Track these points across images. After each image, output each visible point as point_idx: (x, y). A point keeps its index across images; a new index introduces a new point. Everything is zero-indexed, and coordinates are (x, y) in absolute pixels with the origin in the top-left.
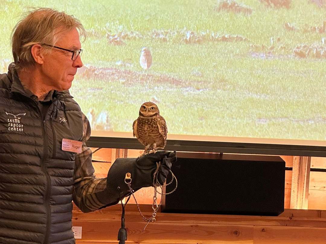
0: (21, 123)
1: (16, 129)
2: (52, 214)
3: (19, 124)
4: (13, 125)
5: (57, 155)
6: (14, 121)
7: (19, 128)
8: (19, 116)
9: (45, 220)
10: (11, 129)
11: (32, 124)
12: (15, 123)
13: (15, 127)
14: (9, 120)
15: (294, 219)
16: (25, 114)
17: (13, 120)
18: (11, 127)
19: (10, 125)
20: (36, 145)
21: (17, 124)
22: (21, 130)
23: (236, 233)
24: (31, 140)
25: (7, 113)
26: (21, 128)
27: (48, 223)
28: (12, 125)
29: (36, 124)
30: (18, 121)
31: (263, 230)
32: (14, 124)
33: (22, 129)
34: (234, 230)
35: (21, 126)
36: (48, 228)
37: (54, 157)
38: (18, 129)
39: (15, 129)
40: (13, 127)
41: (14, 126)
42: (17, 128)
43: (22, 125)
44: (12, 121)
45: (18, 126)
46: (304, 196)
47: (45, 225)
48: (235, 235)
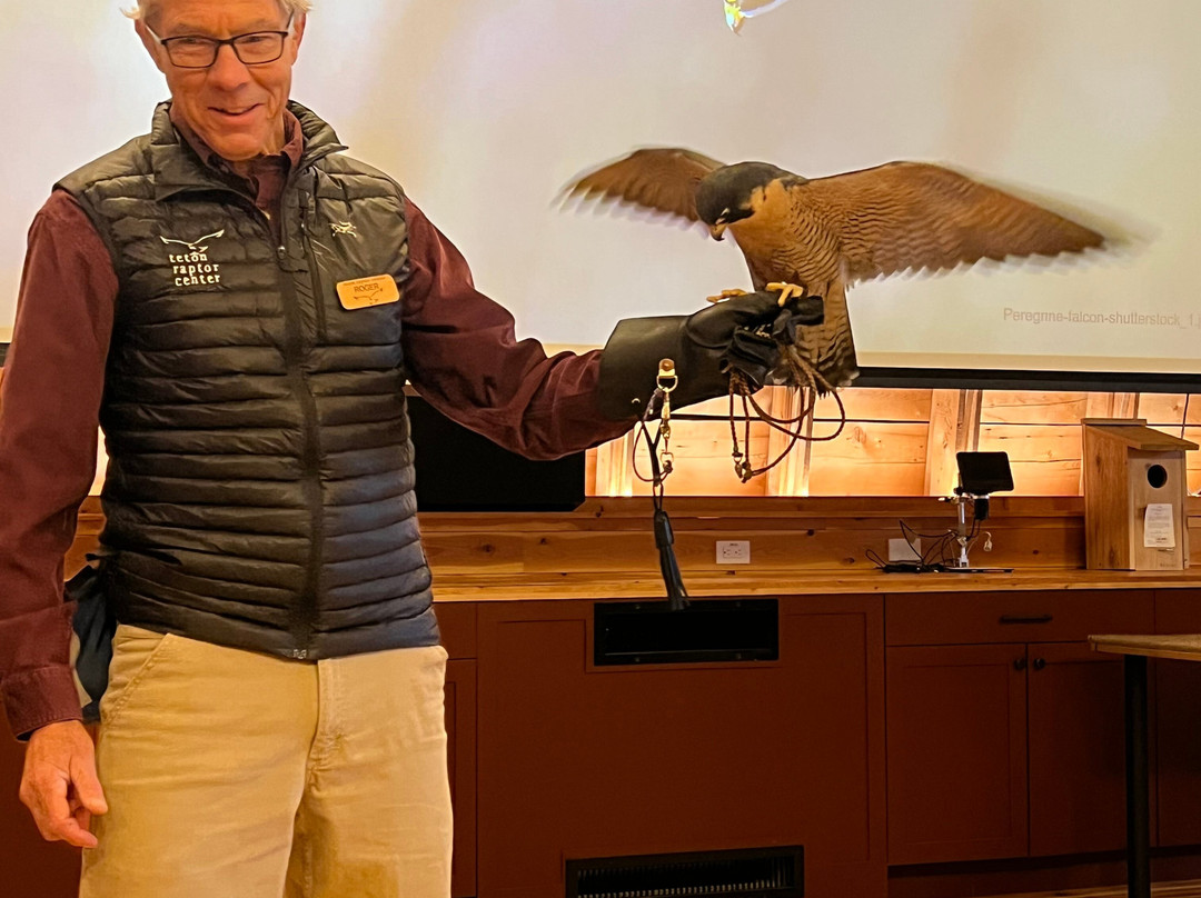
0: (211, 262)
1: (199, 280)
2: (325, 508)
3: (204, 263)
4: (187, 270)
5: (332, 333)
6: (189, 258)
7: (206, 274)
8: (204, 243)
9: (307, 525)
10: (181, 282)
11: (241, 256)
12: (192, 263)
13: (194, 275)
14: (175, 259)
15: (603, 516)
16: (220, 234)
17: (186, 256)
18: (182, 276)
19: (179, 270)
20: (260, 314)
21: (199, 266)
22: (214, 279)
23: (488, 549)
24: (244, 302)
25: (165, 240)
26: (213, 273)
27: (316, 534)
28: (183, 271)
29: (256, 256)
30: (201, 256)
31: (543, 541)
32: (190, 267)
33: (217, 277)
34: (483, 544)
35: (213, 268)
36: (315, 547)
37: (324, 343)
38: (205, 279)
39: (194, 280)
40: (187, 275)
41: (191, 273)
42: (202, 277)
43: (215, 266)
44: (183, 258)
45: (202, 269)
46: (624, 469)
47: (305, 541)
48: (485, 554)
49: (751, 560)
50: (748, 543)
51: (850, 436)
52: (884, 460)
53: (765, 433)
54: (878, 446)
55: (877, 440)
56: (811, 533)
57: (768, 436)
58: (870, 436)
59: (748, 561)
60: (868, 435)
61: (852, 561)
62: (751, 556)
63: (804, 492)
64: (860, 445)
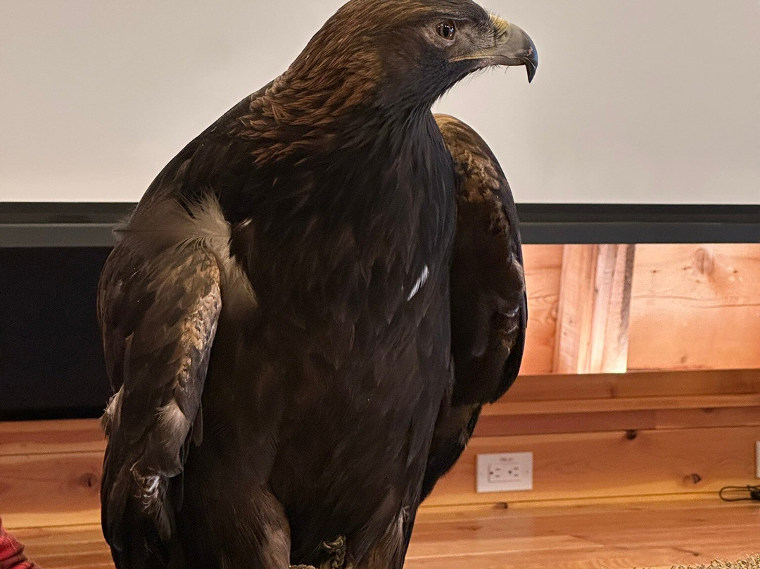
48: (82, 489)
49: (534, 482)
50: (529, 455)
51: (689, 264)
52: (740, 301)
53: (555, 261)
54: (732, 279)
55: (730, 269)
56: (631, 435)
57: (560, 267)
58: (720, 264)
59: (529, 486)
60: (717, 262)
61: (697, 479)
62: (535, 477)
63: (619, 366)
64: (704, 278)
